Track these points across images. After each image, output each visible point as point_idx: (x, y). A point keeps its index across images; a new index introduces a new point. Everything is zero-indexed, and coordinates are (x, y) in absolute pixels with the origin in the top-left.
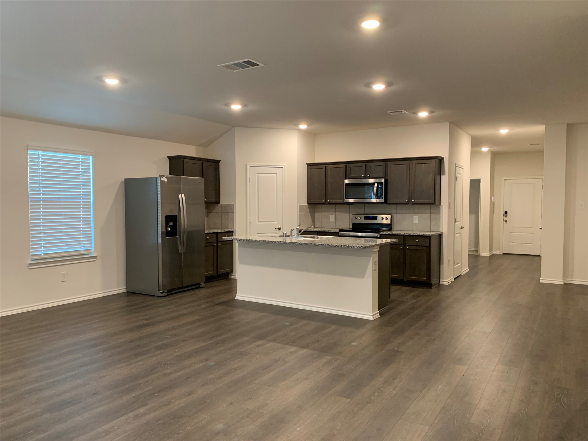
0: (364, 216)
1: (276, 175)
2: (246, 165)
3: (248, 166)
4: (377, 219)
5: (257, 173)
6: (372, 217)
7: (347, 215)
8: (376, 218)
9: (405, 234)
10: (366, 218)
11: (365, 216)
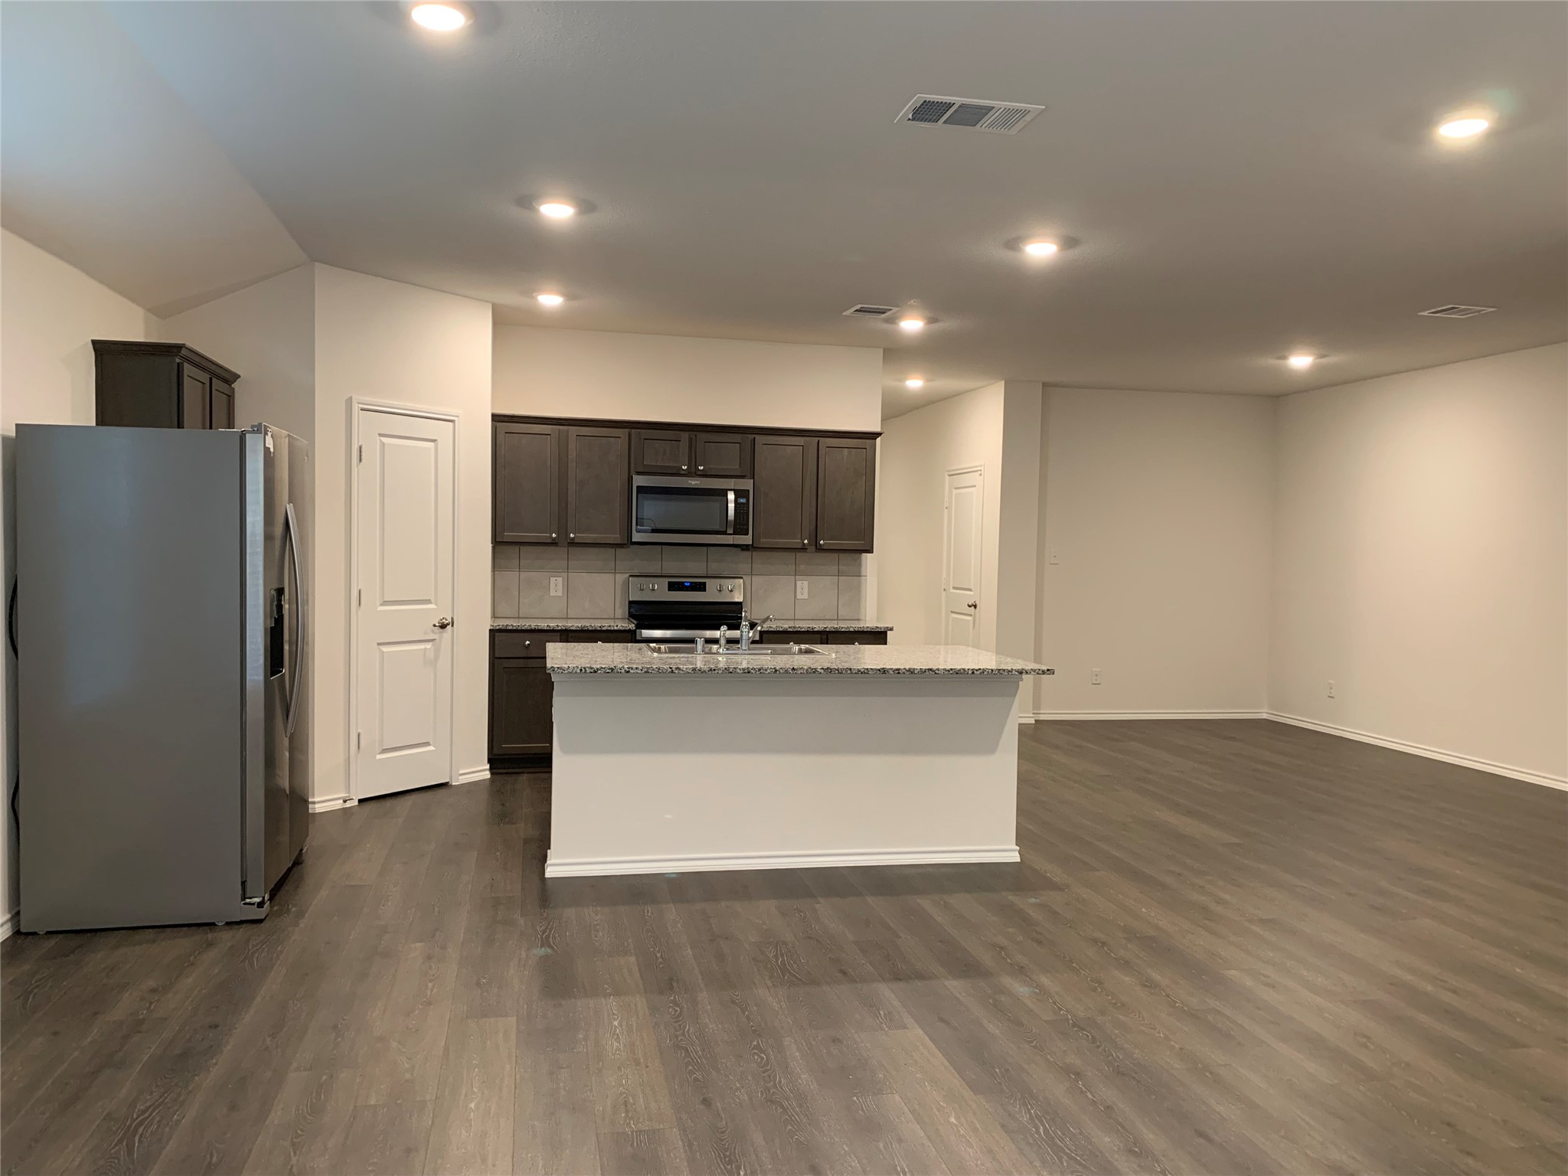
0: (666, 581)
1: (432, 444)
2: (349, 401)
3: (356, 407)
4: (705, 590)
5: (380, 435)
6: (691, 583)
7: (608, 578)
8: (701, 587)
9: (828, 630)
10: (673, 587)
11: (669, 582)
